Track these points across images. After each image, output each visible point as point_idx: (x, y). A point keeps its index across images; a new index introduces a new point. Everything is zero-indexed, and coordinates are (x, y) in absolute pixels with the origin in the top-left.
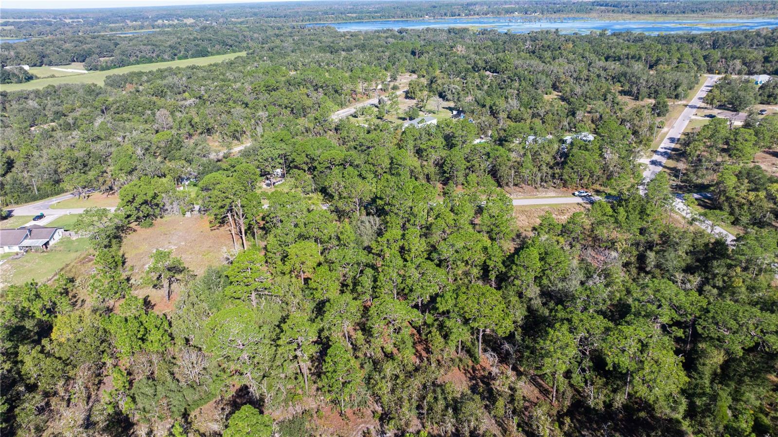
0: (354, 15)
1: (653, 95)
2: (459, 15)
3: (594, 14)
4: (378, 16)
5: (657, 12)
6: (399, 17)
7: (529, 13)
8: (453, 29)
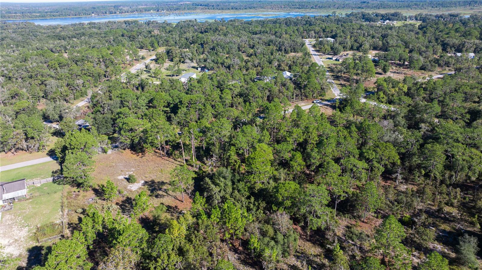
0: (38, 14)
1: (293, 51)
2: (115, 13)
3: (198, 11)
4: (57, 15)
5: (232, 9)
6: (73, 15)
7: (160, 10)
8: (128, 21)
